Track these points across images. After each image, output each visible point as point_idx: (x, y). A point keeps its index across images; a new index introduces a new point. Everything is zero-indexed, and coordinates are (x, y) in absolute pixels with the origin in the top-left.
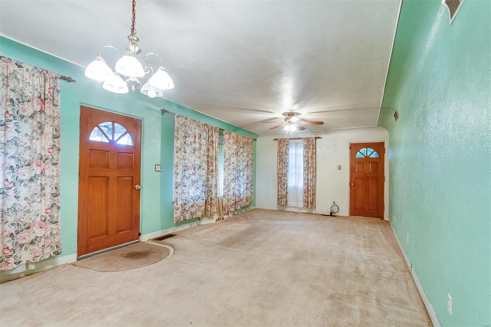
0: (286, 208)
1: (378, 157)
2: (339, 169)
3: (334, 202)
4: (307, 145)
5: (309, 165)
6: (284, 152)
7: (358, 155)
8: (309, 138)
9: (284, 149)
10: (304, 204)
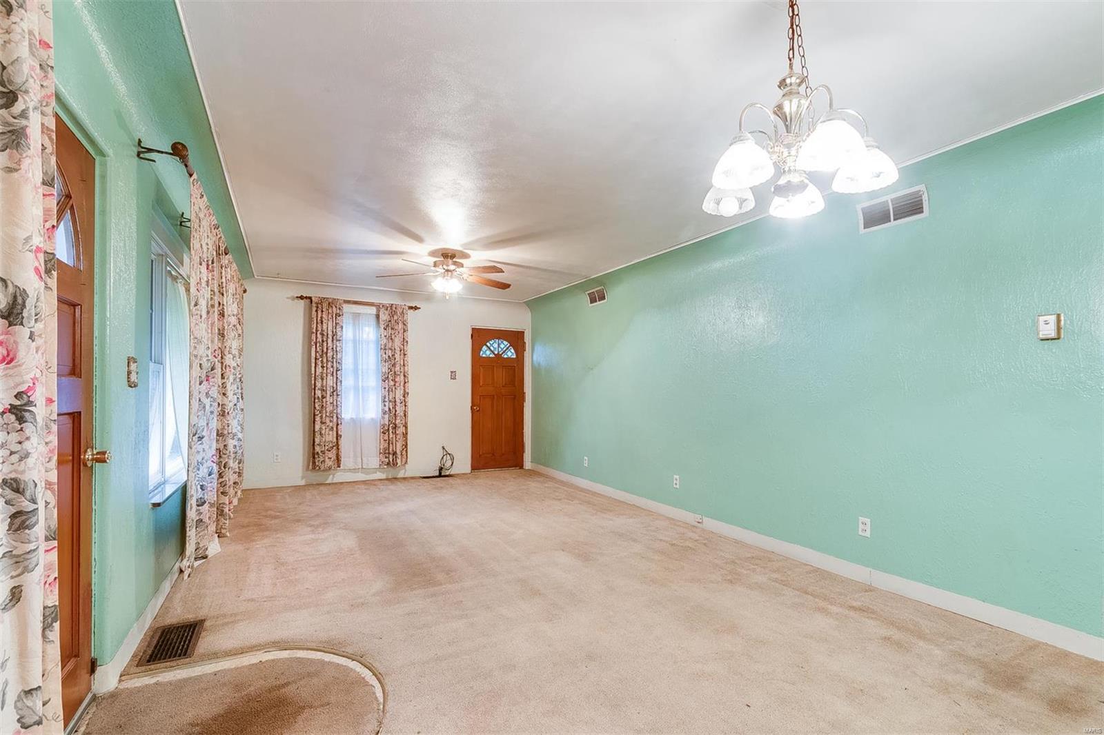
0: (331, 476)
1: (514, 356)
2: (451, 378)
3: (443, 448)
4: (390, 321)
5: (396, 369)
6: (330, 333)
7: (485, 352)
8: (394, 306)
9: (330, 324)
10: (380, 460)
